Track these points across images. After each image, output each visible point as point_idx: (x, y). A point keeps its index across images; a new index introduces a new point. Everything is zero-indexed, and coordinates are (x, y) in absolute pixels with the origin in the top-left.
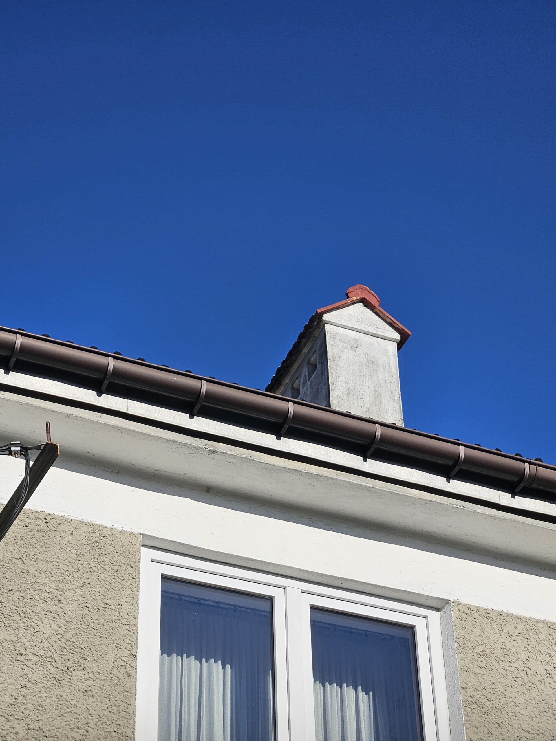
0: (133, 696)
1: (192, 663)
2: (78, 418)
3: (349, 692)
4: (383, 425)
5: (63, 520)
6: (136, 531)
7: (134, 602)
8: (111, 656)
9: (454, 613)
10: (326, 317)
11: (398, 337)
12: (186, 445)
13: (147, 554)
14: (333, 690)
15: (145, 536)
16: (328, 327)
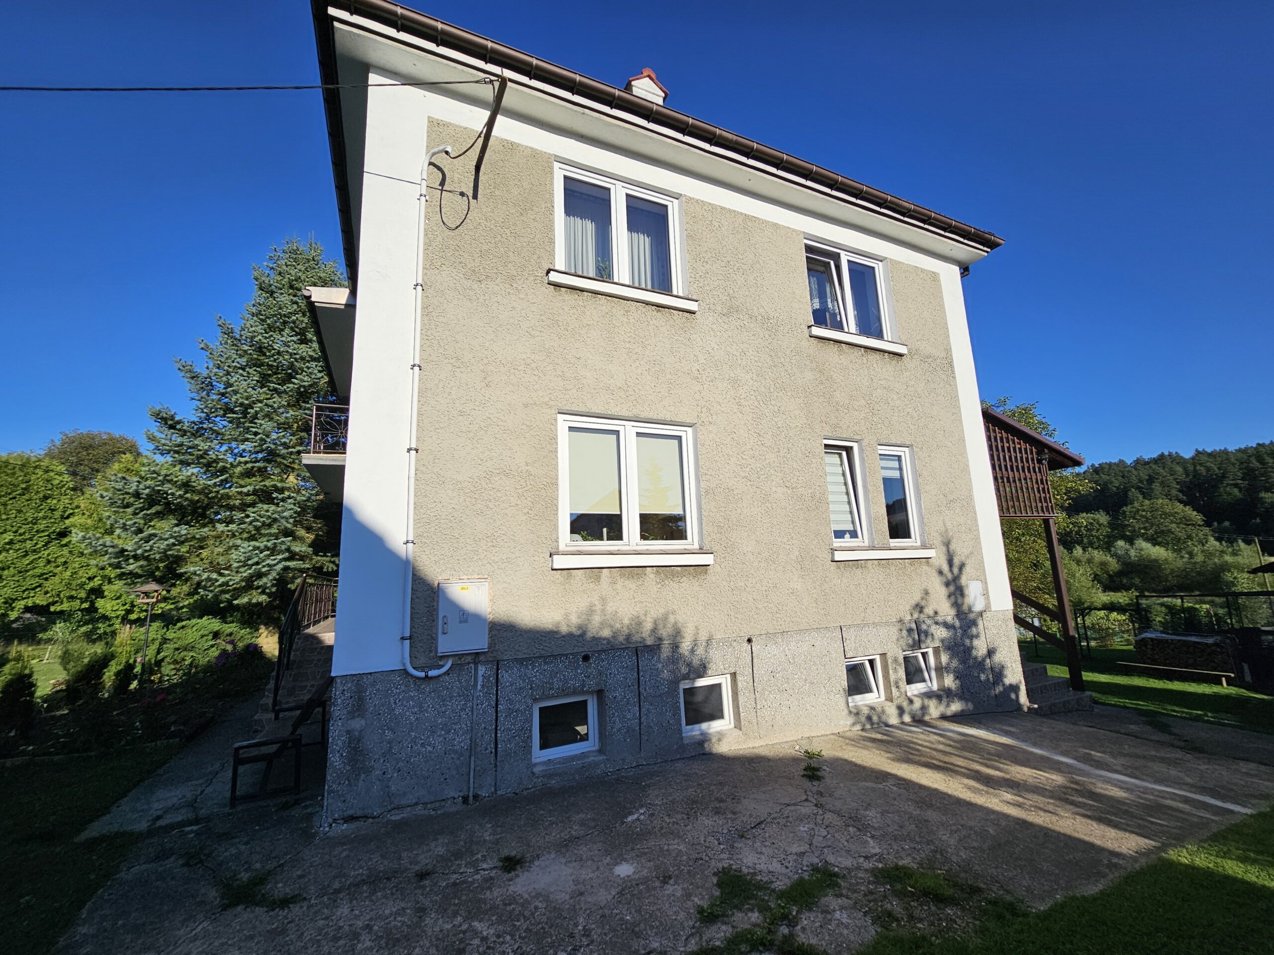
0: (553, 223)
1: (578, 220)
2: (522, 91)
3: (641, 236)
4: (657, 104)
5: (519, 145)
6: (552, 153)
7: (552, 184)
8: (543, 206)
9: (684, 199)
10: (633, 83)
11: (663, 95)
12: (571, 109)
13: (557, 165)
14: (635, 235)
15: (556, 156)
16: (634, 88)
